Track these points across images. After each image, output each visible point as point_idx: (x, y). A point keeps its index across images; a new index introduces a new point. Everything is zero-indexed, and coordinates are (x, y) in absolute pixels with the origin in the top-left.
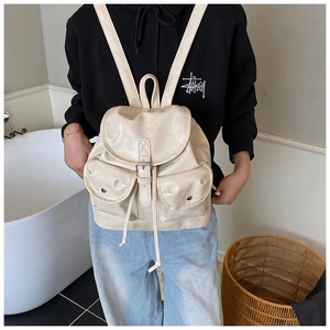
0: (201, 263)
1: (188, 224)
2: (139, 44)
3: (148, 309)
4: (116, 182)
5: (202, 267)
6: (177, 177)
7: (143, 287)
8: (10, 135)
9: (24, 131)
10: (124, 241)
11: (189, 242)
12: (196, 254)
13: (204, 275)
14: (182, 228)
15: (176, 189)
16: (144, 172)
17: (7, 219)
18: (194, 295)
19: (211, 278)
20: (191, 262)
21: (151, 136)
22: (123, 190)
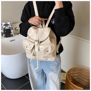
0: (55, 71)
1: (49, 60)
2: (42, 10)
3: (42, 83)
4: (29, 45)
5: (55, 73)
6: (44, 45)
7: (40, 76)
10: (31, 61)
11: (52, 65)
12: (54, 69)
13: (56, 75)
14: (48, 60)
15: (44, 48)
16: (36, 43)
18: (52, 80)
19: (57, 76)
20: (52, 71)
21: (39, 34)
22: (31, 47)
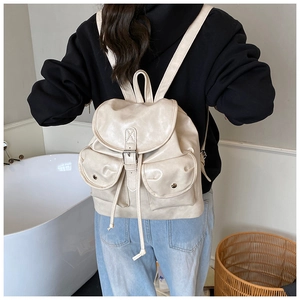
1: (179, 214)
4: (105, 169)
6: (161, 164)
8: (9, 161)
9: (22, 157)
10: (111, 226)
15: (160, 175)
17: (7, 231)
22: (111, 177)
